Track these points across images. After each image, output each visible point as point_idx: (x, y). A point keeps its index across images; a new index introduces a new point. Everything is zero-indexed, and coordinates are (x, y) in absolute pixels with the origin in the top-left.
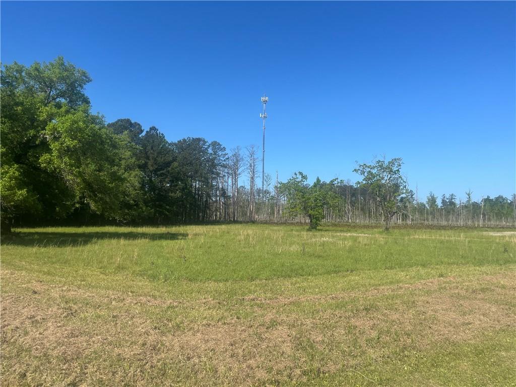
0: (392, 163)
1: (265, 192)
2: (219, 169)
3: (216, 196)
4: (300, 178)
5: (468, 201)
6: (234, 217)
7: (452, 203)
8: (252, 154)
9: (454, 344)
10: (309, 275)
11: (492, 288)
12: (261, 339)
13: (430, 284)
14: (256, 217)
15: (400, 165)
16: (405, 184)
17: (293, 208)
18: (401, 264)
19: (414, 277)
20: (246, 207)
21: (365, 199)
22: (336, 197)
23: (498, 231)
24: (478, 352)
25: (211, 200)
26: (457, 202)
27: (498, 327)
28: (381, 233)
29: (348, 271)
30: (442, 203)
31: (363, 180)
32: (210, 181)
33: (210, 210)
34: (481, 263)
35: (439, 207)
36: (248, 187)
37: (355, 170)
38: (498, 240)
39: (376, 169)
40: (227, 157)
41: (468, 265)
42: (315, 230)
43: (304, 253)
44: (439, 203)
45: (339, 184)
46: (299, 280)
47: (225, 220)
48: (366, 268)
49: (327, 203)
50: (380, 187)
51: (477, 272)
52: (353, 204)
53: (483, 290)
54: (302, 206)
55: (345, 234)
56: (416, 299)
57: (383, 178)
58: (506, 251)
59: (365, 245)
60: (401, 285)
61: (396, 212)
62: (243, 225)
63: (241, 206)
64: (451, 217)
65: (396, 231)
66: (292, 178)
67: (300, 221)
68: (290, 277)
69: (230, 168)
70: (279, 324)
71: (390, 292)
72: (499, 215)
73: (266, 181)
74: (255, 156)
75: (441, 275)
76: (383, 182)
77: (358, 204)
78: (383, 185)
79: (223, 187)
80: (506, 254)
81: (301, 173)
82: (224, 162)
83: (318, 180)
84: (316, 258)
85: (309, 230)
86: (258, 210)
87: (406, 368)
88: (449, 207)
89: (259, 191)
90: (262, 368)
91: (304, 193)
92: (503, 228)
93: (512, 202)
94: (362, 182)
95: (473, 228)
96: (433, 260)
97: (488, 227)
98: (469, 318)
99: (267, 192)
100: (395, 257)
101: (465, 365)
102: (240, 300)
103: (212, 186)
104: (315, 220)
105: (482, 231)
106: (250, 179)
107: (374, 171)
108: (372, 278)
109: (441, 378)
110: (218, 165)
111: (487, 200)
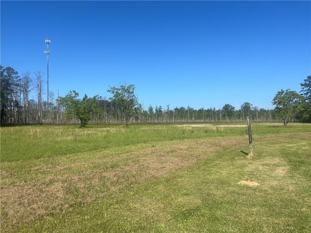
0: (129, 87)
1: (50, 103)
2: (13, 87)
3: (11, 106)
4: (74, 95)
5: (168, 110)
6: (26, 120)
7: (161, 111)
8: (39, 78)
9: (156, 178)
10: (79, 152)
11: (176, 150)
12: (42, 191)
13: (147, 151)
14: (43, 121)
15: (134, 89)
16: (136, 100)
17: (69, 114)
18: (133, 142)
19: (139, 149)
20: (35, 114)
21: (115, 109)
22: (97, 107)
23: (181, 125)
24: (168, 180)
25: (7, 110)
26: (163, 110)
27: (177, 168)
28: (123, 127)
29: (103, 148)
30: (156, 111)
31: (113, 97)
32: (5, 95)
33: (6, 116)
34: (172, 139)
35: (154, 113)
36: (36, 100)
37: (108, 91)
38: (180, 129)
39: (121, 91)
40: (19, 78)
41: (166, 141)
42: (84, 127)
43: (76, 140)
44: (154, 111)
45: (99, 99)
46: (71, 156)
47: (19, 123)
48: (113, 146)
49: (92, 111)
50: (123, 101)
51: (170, 143)
52: (108, 111)
53: (172, 152)
54: (75, 112)
55: (103, 129)
56: (140, 159)
57: (124, 96)
58: (183, 133)
59: (114, 134)
60: (132, 153)
61: (132, 115)
62: (33, 126)
63: (31, 114)
64: (160, 118)
65: (132, 126)
66: (68, 95)
67: (75, 122)
68: (65, 154)
69: (21, 86)
70: (56, 181)
71: (126, 157)
72: (182, 117)
73: (50, 96)
74: (42, 79)
75: (153, 146)
76: (125, 98)
77: (111, 112)
78: (125, 100)
79: (16, 100)
80: (184, 134)
81: (74, 92)
82: (16, 82)
83: (86, 96)
84: (84, 143)
85: (80, 127)
86: (45, 116)
87: (131, 193)
88: (159, 113)
89: (45, 104)
90: (42, 208)
91: (77, 104)
92: (183, 123)
93: (187, 110)
94: (113, 98)
95: (170, 123)
96: (150, 139)
97: (177, 123)
98: (164, 165)
99: (51, 104)
100: (130, 139)
101: (161, 187)
102: (28, 171)
103: (7, 99)
104: (84, 121)
105: (174, 125)
106: (38, 95)
107: (120, 92)
108: (117, 151)
109: (149, 195)
110: (12, 84)
111: (176, 109)
